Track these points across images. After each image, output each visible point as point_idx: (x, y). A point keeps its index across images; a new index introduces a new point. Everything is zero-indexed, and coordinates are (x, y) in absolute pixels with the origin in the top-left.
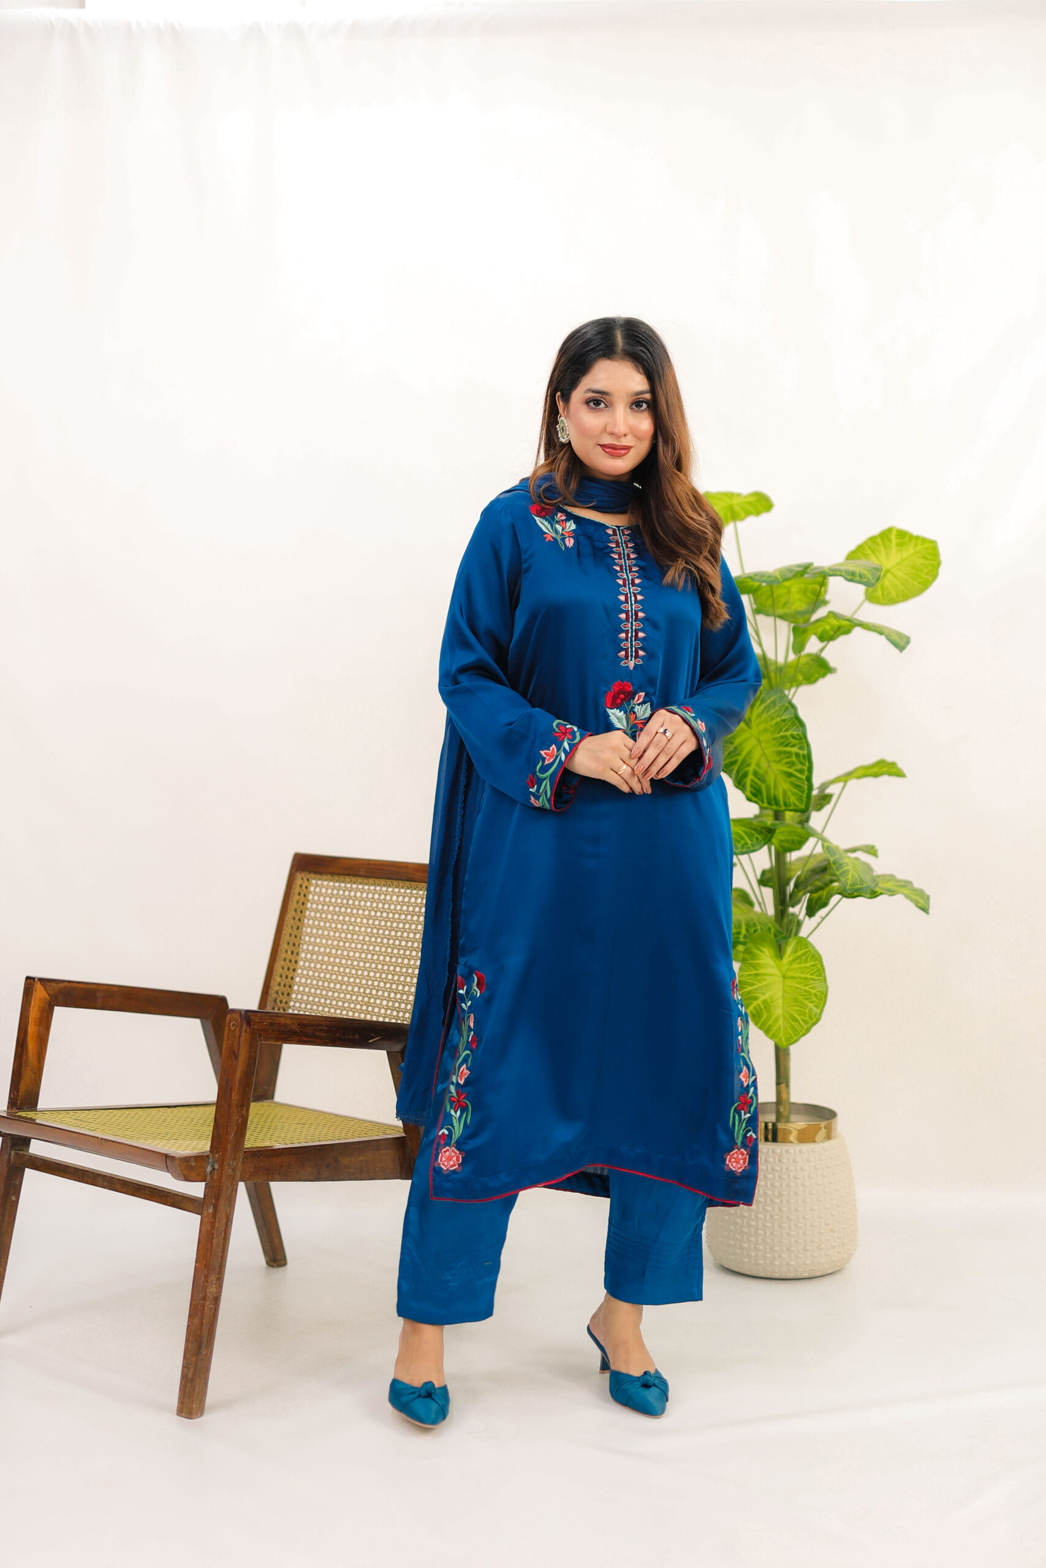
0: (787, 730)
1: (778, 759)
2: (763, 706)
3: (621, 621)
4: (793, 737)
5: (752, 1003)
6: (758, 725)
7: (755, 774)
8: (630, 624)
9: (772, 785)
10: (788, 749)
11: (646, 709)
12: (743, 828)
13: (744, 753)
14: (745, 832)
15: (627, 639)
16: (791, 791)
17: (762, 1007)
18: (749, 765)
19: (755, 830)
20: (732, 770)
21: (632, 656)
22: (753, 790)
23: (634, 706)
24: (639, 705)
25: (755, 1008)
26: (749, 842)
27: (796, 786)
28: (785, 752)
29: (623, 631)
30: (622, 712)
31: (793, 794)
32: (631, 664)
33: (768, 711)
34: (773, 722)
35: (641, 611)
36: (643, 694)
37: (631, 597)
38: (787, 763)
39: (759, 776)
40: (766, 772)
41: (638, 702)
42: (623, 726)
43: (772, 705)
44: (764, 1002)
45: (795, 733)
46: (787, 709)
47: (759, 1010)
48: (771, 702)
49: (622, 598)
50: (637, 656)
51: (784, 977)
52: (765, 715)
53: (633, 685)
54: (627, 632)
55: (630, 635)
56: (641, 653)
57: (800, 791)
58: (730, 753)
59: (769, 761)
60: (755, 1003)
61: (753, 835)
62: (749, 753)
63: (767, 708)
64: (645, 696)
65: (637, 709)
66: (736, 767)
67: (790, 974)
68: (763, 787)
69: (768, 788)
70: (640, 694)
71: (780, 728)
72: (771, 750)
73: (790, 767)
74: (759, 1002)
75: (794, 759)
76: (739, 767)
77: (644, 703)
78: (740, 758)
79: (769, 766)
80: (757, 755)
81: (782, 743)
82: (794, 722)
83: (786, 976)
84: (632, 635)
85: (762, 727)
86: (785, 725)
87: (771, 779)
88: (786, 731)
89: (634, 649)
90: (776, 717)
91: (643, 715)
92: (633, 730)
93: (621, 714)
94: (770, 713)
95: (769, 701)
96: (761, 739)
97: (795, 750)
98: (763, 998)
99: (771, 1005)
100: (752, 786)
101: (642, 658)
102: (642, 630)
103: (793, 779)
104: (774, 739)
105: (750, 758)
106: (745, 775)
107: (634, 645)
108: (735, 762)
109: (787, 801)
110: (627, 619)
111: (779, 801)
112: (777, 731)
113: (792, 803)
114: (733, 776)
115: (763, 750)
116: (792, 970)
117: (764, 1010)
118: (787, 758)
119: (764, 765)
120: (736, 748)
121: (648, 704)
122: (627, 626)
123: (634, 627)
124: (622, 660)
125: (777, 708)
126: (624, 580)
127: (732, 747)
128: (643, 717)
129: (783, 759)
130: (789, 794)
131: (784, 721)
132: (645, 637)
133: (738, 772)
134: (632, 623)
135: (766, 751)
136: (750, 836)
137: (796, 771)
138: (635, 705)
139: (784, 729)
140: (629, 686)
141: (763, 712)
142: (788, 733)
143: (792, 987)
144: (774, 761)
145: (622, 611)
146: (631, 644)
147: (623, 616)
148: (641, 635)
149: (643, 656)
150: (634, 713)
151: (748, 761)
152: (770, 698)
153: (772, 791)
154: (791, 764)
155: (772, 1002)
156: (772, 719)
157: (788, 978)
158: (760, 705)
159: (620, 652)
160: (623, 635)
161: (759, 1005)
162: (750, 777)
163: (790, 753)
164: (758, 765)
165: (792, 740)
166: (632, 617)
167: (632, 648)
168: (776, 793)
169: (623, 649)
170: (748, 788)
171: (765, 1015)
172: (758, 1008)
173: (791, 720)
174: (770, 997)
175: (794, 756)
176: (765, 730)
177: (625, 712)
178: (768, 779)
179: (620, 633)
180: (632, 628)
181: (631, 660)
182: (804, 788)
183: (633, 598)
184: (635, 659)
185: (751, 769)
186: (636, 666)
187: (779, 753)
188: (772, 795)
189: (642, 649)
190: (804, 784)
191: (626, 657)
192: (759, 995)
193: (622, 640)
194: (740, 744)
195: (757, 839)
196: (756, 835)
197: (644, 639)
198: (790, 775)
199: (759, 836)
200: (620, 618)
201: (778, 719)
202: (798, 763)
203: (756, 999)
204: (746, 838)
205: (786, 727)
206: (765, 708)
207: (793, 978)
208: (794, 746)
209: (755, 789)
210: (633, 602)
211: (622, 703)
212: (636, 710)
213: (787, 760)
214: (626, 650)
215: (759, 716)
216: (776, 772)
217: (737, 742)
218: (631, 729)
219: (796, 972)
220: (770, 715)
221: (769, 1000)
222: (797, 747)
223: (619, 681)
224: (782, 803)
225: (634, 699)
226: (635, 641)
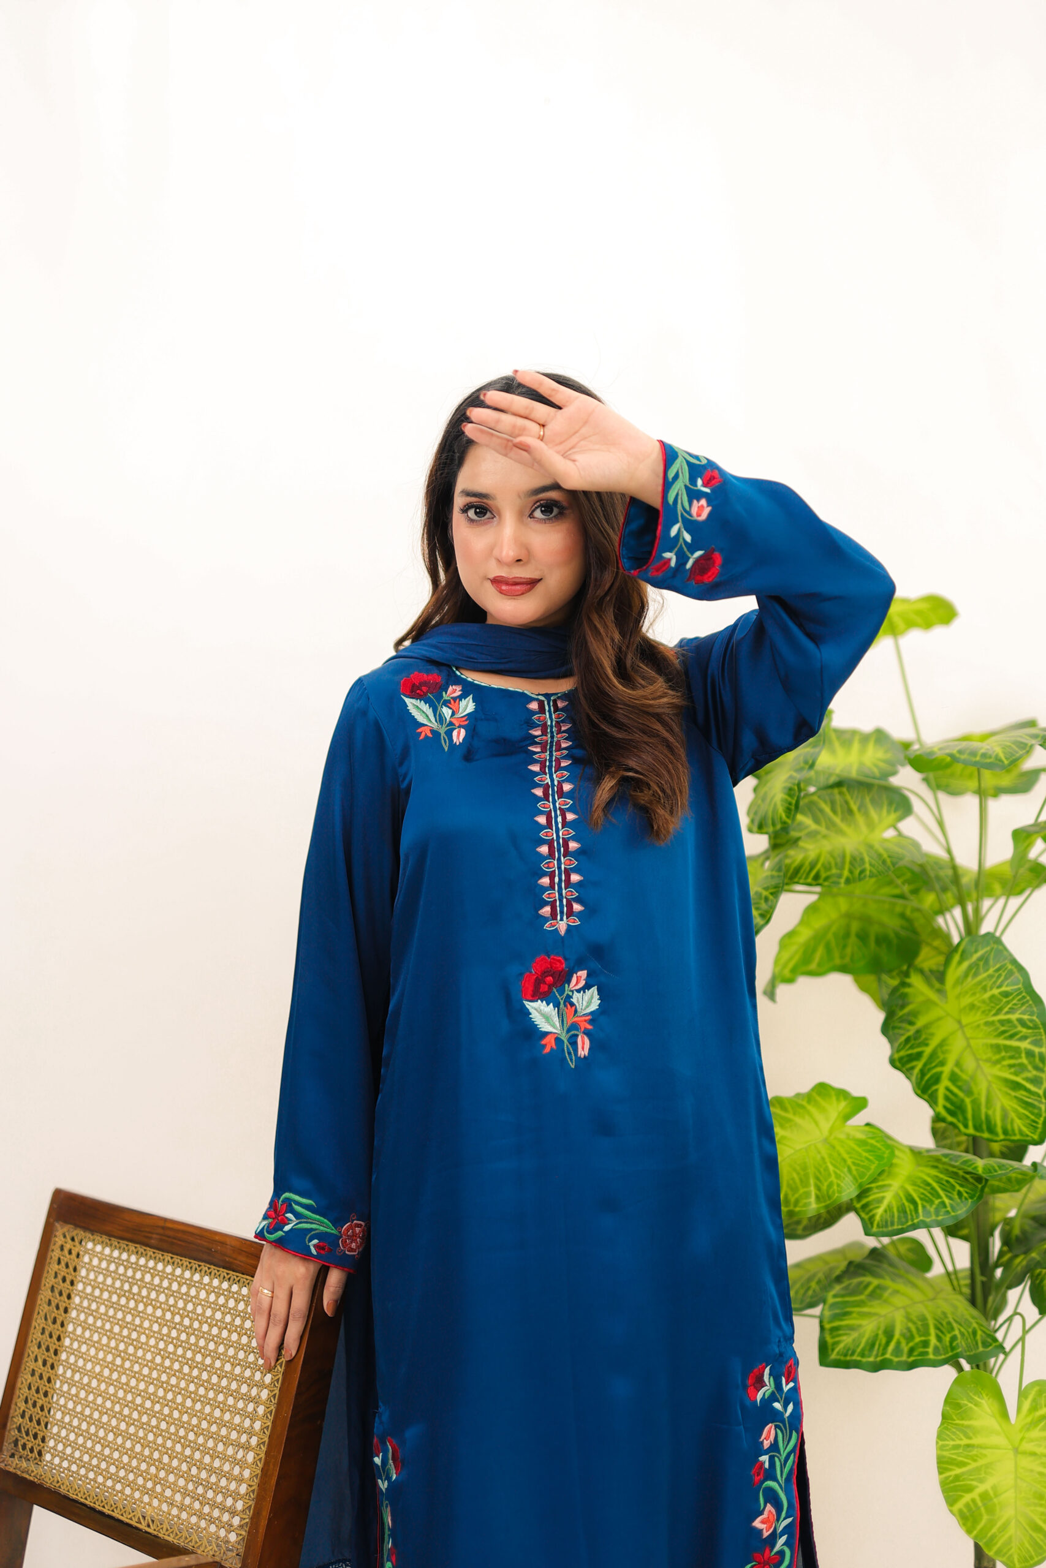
0: (1012, 1011)
1: (997, 1057)
2: (965, 965)
3: (542, 858)
4: (1022, 1022)
5: (962, 1496)
6: (958, 997)
7: (954, 1078)
8: (556, 862)
9: (983, 1100)
10: (1013, 1043)
11: (592, 997)
12: (934, 1172)
13: (934, 1043)
14: (939, 1181)
15: (552, 886)
16: (1016, 1111)
17: (980, 1503)
18: (942, 1063)
19: (954, 1175)
20: (913, 1068)
21: (562, 912)
22: (948, 1105)
23: (571, 993)
24: (578, 991)
25: (967, 1505)
26: (947, 1201)
27: (1027, 1105)
28: (1007, 1048)
29: (544, 874)
30: (551, 1004)
31: (1020, 1116)
32: (562, 926)
33: (976, 975)
34: (987, 995)
35: (574, 838)
36: (583, 974)
37: (556, 817)
38: (1011, 1066)
39: (960, 1084)
40: (973, 1077)
41: (577, 987)
42: (554, 1027)
43: (981, 963)
44: (984, 1496)
45: (1026, 1017)
46: (1010, 973)
47: (974, 1508)
48: (980, 959)
49: (542, 820)
50: (570, 913)
51: (1016, 1450)
52: (970, 982)
53: (566, 959)
54: (552, 875)
55: (557, 879)
56: (577, 907)
57: (1032, 1113)
58: (908, 1040)
59: (977, 1060)
60: (967, 1498)
61: (953, 1187)
62: (942, 1044)
63: (974, 970)
64: (588, 975)
65: (576, 998)
66: (919, 1065)
67: (1026, 1446)
68: (968, 1101)
69: (976, 1103)
70: (580, 973)
71: (998, 1007)
72: (983, 1040)
73: (1016, 1074)
74: (975, 1495)
75: (1024, 1060)
76: (925, 1065)
77: (587, 987)
78: (928, 1051)
79: (978, 1066)
80: (957, 1046)
81: (1004, 1032)
82: (1024, 997)
83: (1020, 1449)
84: (560, 879)
85: (967, 1000)
86: (1008, 1003)
87: (981, 1088)
88: (1007, 1013)
89: (565, 901)
90: (991, 989)
91: (587, 1007)
92: (573, 1032)
93: (549, 1009)
94: (979, 978)
95: (975, 957)
96: (964, 1021)
97: (1025, 1045)
98: (981, 1488)
99: (995, 1500)
100: (947, 1098)
101: (579, 915)
102: (576, 870)
103: (1021, 1094)
104: (987, 1024)
105: (943, 1053)
106: (937, 1079)
107: (564, 894)
108: (919, 1055)
109: (1009, 1127)
110: (551, 854)
111: (995, 1125)
112: (993, 1012)
113: (1017, 1132)
114: (914, 1078)
115: (967, 1039)
116: (1032, 1440)
117: (983, 1509)
118: (1012, 1057)
119: (970, 1064)
120: (918, 1032)
121: (594, 989)
122: (551, 865)
123: (563, 867)
124: (546, 920)
125: (991, 971)
126: (546, 788)
127: (912, 1030)
128: (589, 1010)
129: (1003, 1059)
130: (1013, 1115)
131: (1006, 994)
132: (581, 881)
133: (923, 1073)
134: (559, 860)
135: (972, 1042)
136: (948, 1188)
137: (1028, 1080)
138: (573, 991)
139: (1006, 1009)
140: (559, 961)
141: (966, 975)
142: (1014, 1017)
143: (1032, 1471)
144: (988, 1060)
145: (542, 842)
146: (560, 894)
147: (544, 849)
148: (575, 878)
149: (580, 912)
150: (572, 1005)
151: (941, 1057)
152: (976, 951)
153: (983, 1110)
154: (1020, 1069)
155: (996, 1495)
156: (984, 989)
157: (1024, 1453)
158: (960, 963)
159: (542, 907)
160: (545, 881)
161: (973, 1500)
162: (945, 1082)
163: (1017, 1050)
164: (958, 1064)
165: (1020, 1028)
166: (559, 851)
167: (561, 901)
168: (990, 1112)
169: (546, 903)
170: (941, 1101)
171: (985, 1518)
172: (971, 1503)
173: (1018, 995)
174: (994, 1488)
175: (1023, 1055)
176: (972, 1007)
177: (557, 1005)
178: (975, 1090)
179: (540, 878)
180: (559, 868)
181: (562, 919)
182: (1040, 1109)
183: (560, 819)
184: (567, 918)
185: (946, 1070)
186: (569, 929)
187: (997, 1048)
188: (983, 1117)
189: (578, 900)
190: (1040, 1102)
191: (554, 915)
192: (974, 1483)
193: (544, 889)
194: (927, 1026)
195: (960, 1194)
196: (958, 1188)
197: (580, 884)
198: (1016, 1086)
199: (961, 1189)
200: (539, 854)
201: (996, 991)
202: (1030, 1067)
203: (969, 1489)
204: (941, 1193)
205: (1010, 1006)
206: (970, 968)
207: (1034, 1454)
208: (1024, 1038)
209: (952, 1103)
210: (560, 826)
211: (550, 991)
212: (574, 1000)
213: (1012, 1062)
214: (553, 905)
215: (960, 981)
216: (990, 1078)
217: (920, 1022)
218: (568, 1031)
219: (1040, 1446)
220: (980, 982)
221: (991, 1493)
222: (1028, 1040)
223: (543, 955)
224: (999, 1130)
225: (569, 982)
226: (566, 889)
